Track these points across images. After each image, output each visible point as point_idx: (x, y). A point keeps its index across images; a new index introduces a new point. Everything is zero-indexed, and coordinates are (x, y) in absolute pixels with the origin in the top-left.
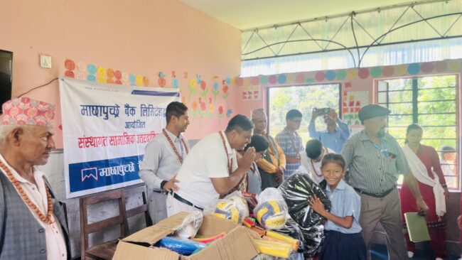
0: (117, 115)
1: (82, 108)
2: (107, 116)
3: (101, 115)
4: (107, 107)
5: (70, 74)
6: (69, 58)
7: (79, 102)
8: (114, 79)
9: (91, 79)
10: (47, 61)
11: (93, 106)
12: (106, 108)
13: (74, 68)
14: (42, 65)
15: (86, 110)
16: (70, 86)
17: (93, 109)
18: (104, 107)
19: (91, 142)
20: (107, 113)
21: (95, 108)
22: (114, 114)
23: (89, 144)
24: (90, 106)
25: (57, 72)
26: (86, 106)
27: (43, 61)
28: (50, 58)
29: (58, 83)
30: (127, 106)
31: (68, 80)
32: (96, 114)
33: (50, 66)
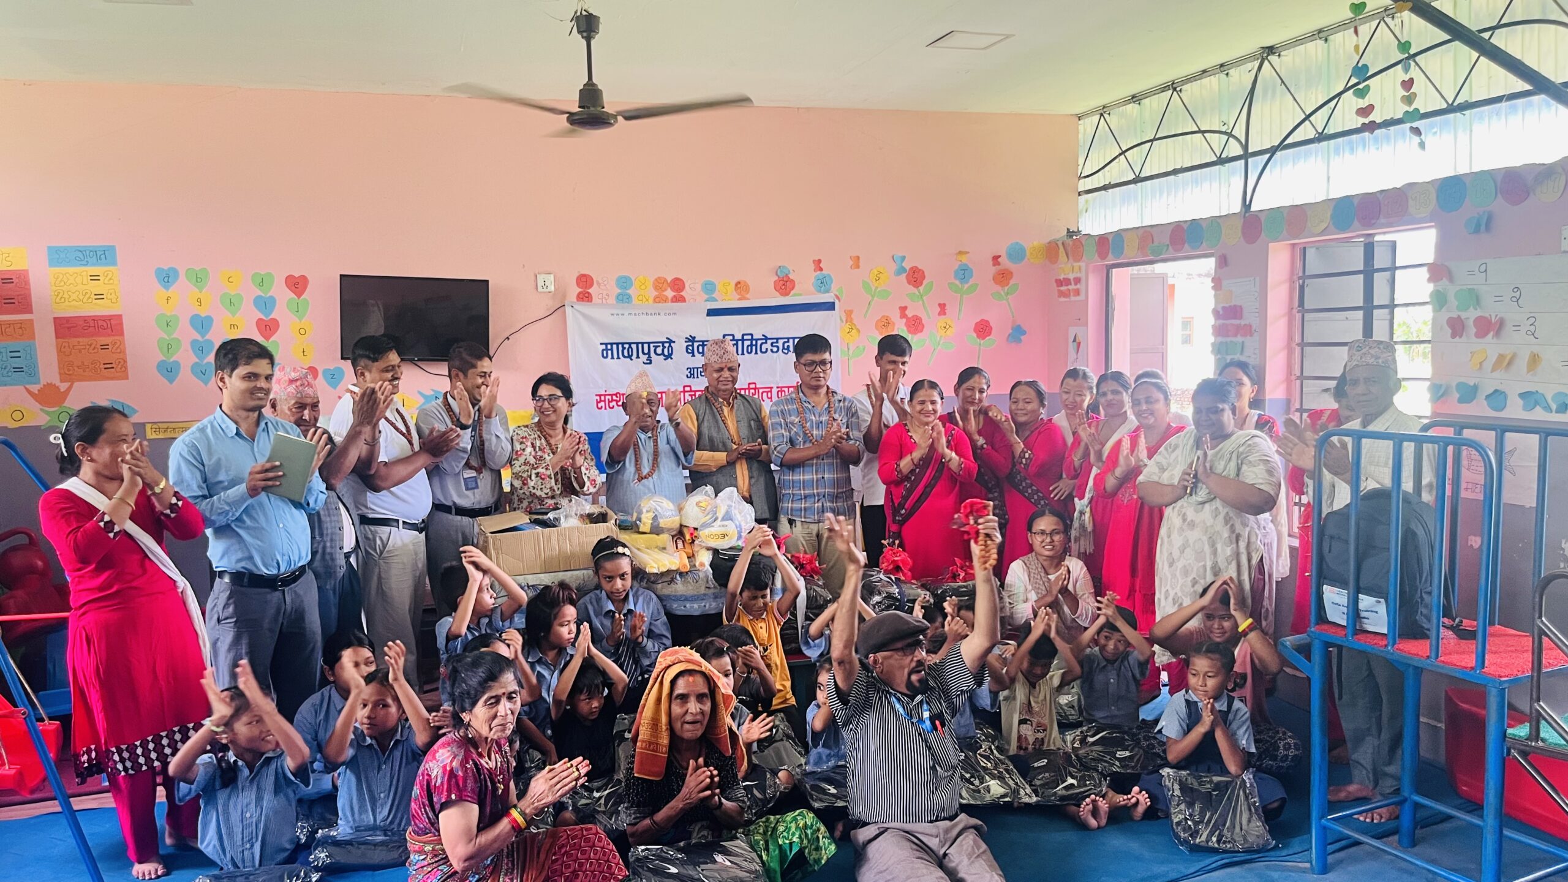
0: (669, 356)
1: (604, 347)
2: (649, 357)
3: (638, 357)
4: (649, 343)
5: (585, 297)
6: (583, 272)
7: (598, 339)
8: (670, 293)
9: (624, 299)
10: (549, 282)
11: (623, 344)
12: (646, 346)
13: (591, 285)
14: (540, 289)
15: (612, 350)
16: (584, 316)
17: (624, 348)
18: (643, 344)
19: (617, 402)
20: (649, 353)
21: (627, 346)
22: (663, 354)
23: (614, 403)
24: (617, 344)
25: (564, 296)
26: (612, 344)
27: (540, 283)
28: (552, 276)
29: (564, 312)
30: (691, 340)
31: (582, 307)
32: (630, 357)
33: (552, 288)
